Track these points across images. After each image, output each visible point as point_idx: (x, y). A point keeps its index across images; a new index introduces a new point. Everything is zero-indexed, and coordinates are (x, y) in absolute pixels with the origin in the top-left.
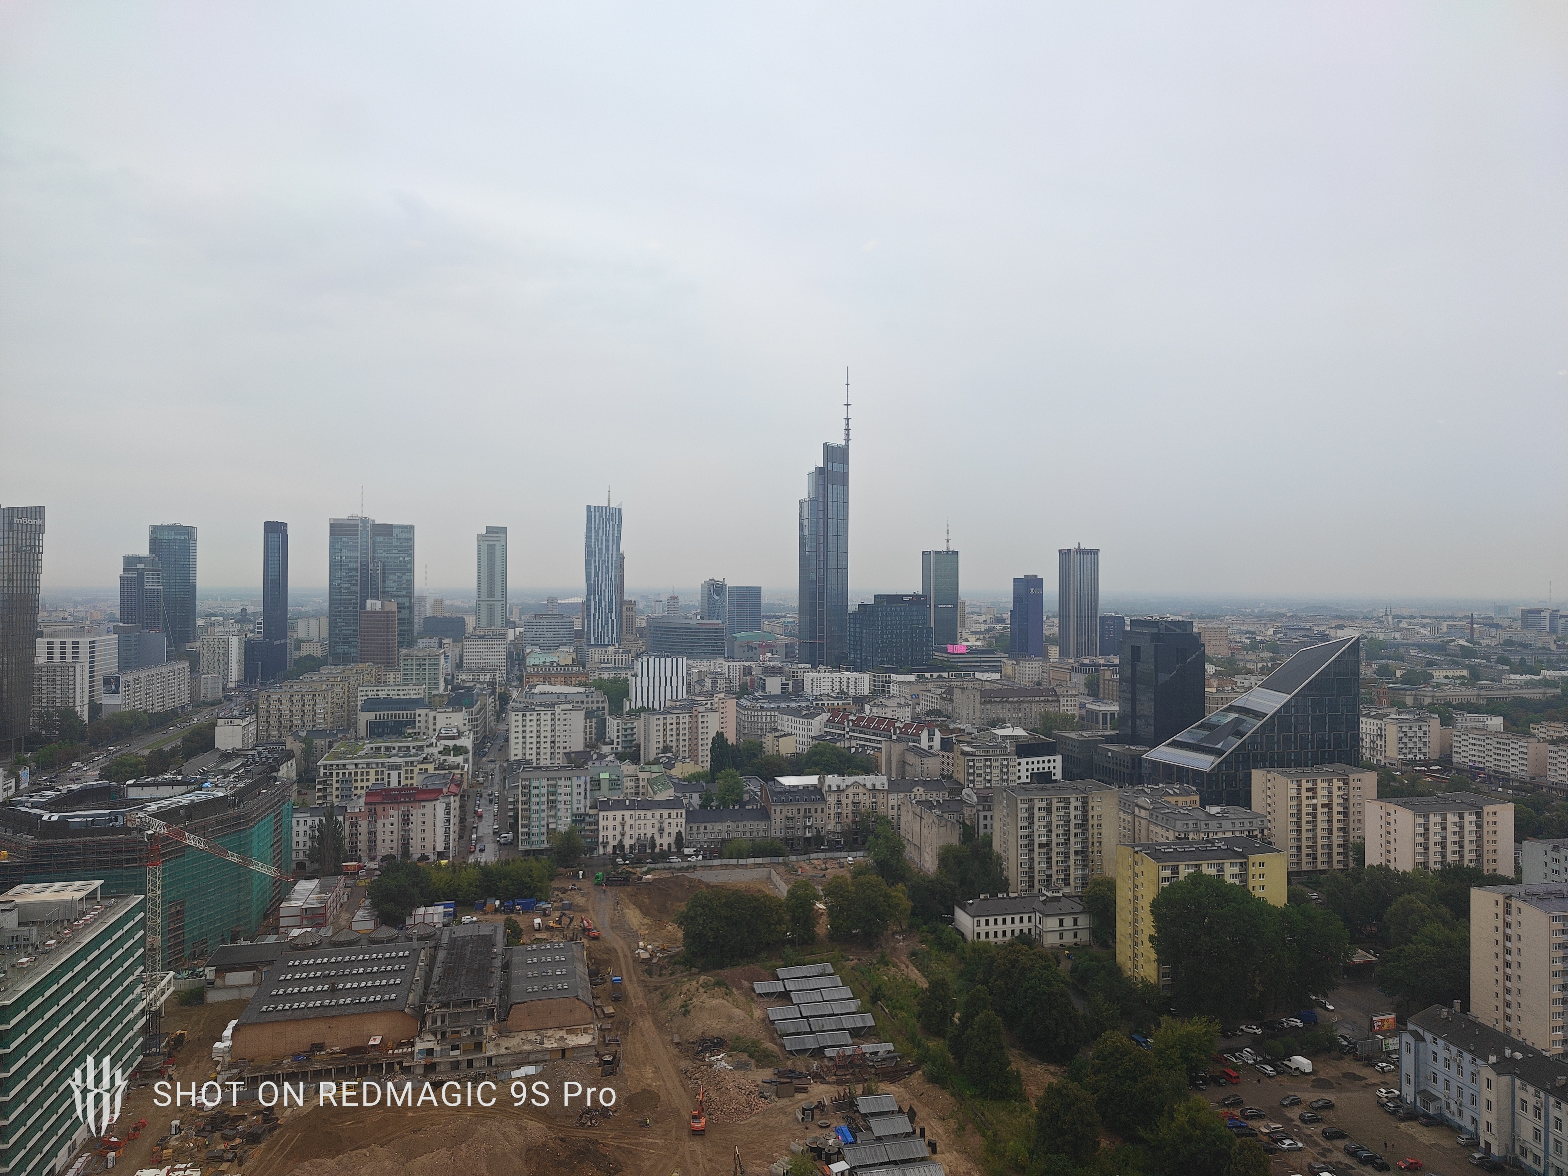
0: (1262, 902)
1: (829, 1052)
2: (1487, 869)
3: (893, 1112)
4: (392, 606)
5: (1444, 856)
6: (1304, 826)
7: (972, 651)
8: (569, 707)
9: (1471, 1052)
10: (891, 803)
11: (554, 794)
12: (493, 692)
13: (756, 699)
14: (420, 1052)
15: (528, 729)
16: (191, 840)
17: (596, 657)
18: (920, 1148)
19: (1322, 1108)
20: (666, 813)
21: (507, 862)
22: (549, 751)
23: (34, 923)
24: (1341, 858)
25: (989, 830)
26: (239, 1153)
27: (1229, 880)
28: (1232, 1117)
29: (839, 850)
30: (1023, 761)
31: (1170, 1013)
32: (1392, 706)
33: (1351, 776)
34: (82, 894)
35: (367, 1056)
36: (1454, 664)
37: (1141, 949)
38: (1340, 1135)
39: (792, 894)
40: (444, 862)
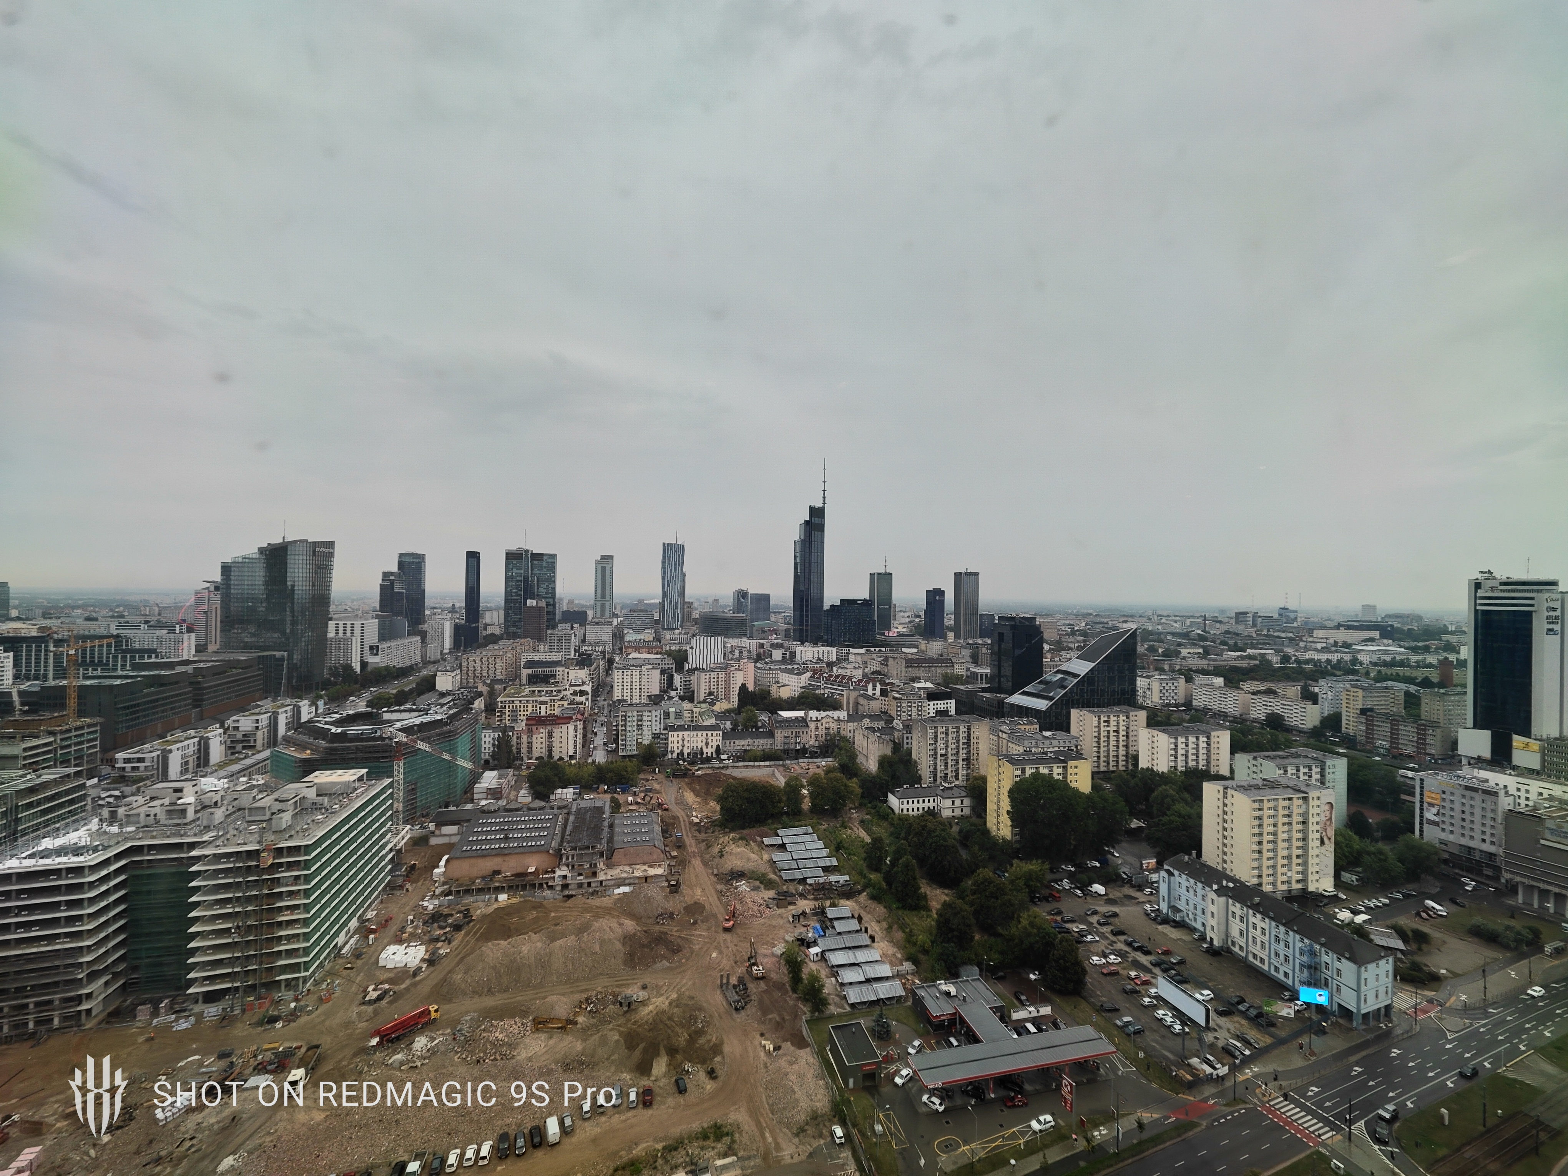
0: (1076, 791)
1: (809, 881)
2: (1213, 770)
3: (848, 918)
4: (543, 604)
5: (1187, 763)
6: (1102, 744)
7: (900, 635)
8: (651, 667)
9: (1202, 882)
10: (849, 728)
11: (641, 720)
12: (604, 657)
13: (767, 663)
14: (559, 877)
15: (625, 680)
16: (421, 745)
17: (668, 637)
18: (864, 939)
19: (1110, 916)
20: (710, 733)
21: (612, 762)
22: (638, 694)
23: (326, 795)
24: (1124, 763)
25: (909, 746)
26: (449, 936)
27: (1056, 777)
28: (1056, 921)
29: (817, 757)
30: (931, 703)
31: (1018, 858)
32: (1156, 670)
33: (1131, 713)
34: (355, 777)
35: (527, 879)
36: (1194, 645)
37: (1002, 819)
38: (1122, 933)
39: (787, 784)
40: (573, 762)
